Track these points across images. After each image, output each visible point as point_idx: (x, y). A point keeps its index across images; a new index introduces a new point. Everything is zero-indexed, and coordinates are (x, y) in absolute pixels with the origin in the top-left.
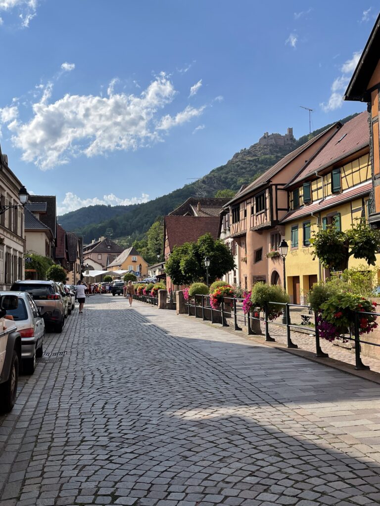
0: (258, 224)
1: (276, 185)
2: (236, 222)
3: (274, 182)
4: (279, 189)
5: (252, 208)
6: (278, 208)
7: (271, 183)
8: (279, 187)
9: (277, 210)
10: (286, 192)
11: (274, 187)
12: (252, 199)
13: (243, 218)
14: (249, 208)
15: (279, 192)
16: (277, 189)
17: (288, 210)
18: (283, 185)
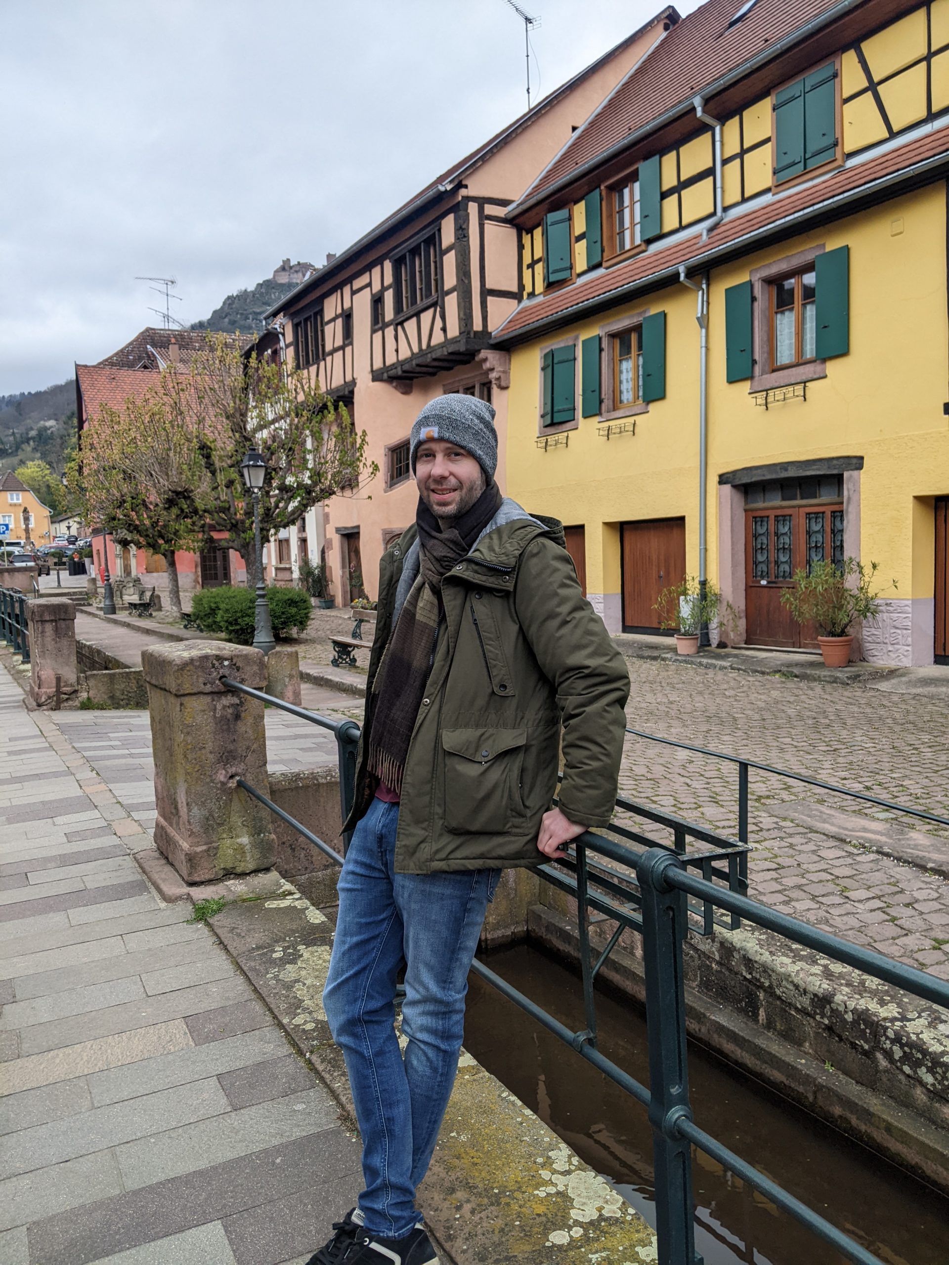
0: (405, 353)
1: (482, 202)
2: (308, 364)
3: (476, 187)
4: (490, 218)
5: (377, 301)
6: (489, 285)
7: (463, 192)
8: (490, 209)
9: (486, 293)
10: (512, 233)
11: (473, 208)
12: (376, 271)
13: (339, 342)
14: (362, 306)
15: (489, 226)
16: (483, 217)
17: (517, 296)
18: (504, 203)
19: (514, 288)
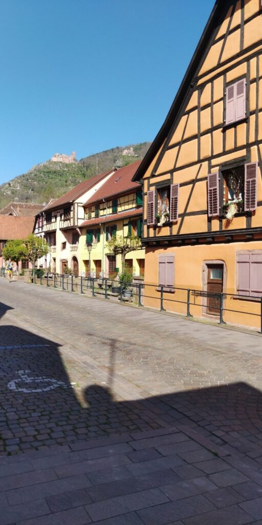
0: (65, 226)
1: (78, 203)
2: (48, 223)
4: (79, 206)
7: (75, 202)
9: (78, 219)
10: (83, 209)
11: (76, 205)
12: (61, 210)
17: (84, 219)
18: (81, 203)
19: (83, 218)
